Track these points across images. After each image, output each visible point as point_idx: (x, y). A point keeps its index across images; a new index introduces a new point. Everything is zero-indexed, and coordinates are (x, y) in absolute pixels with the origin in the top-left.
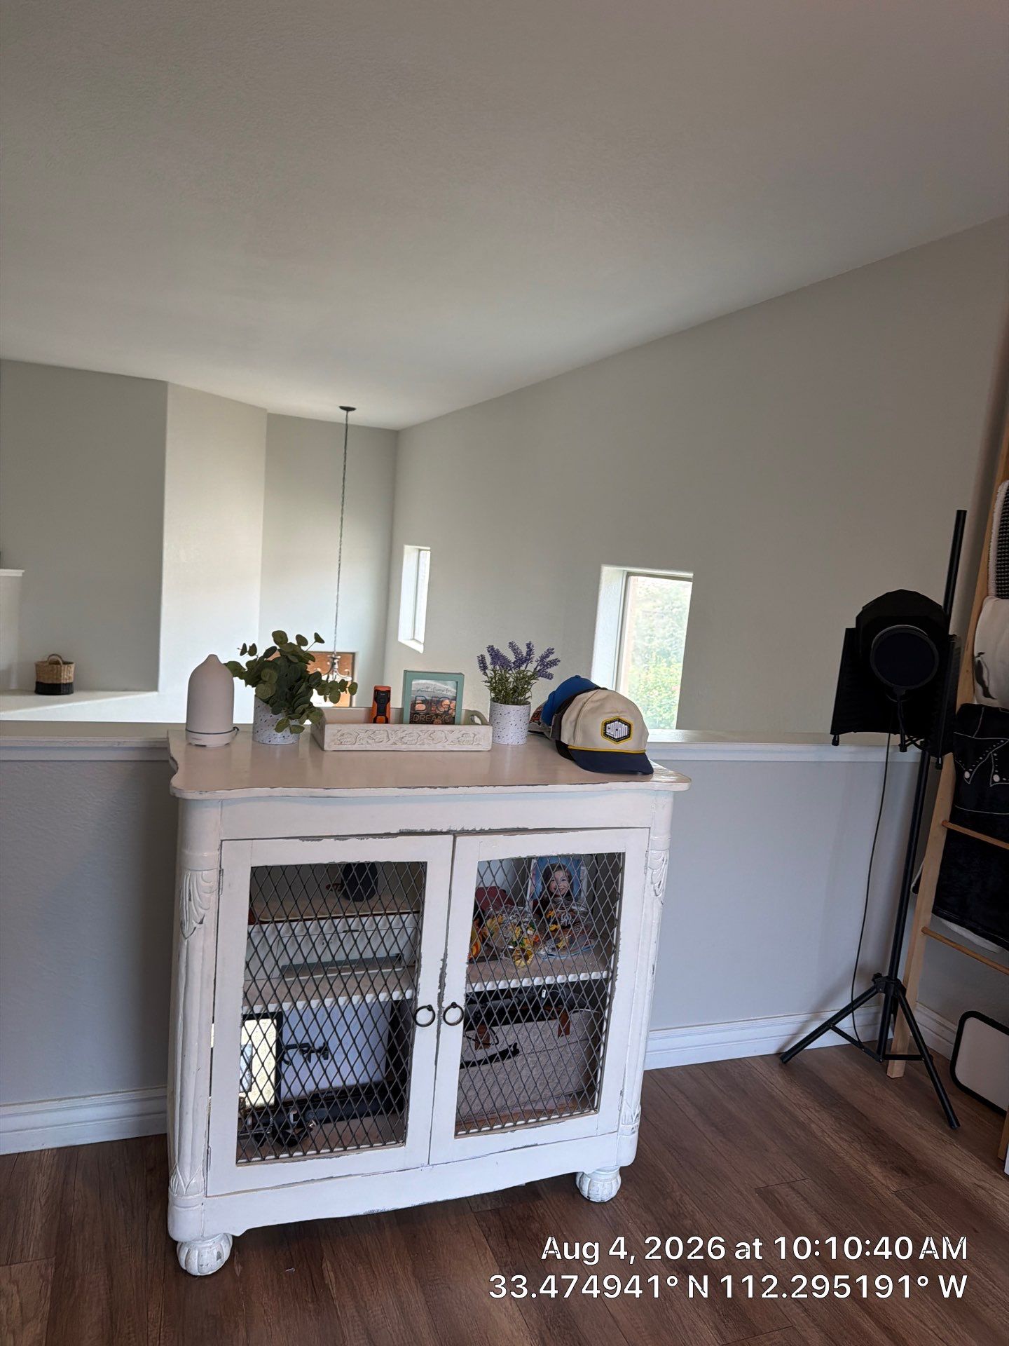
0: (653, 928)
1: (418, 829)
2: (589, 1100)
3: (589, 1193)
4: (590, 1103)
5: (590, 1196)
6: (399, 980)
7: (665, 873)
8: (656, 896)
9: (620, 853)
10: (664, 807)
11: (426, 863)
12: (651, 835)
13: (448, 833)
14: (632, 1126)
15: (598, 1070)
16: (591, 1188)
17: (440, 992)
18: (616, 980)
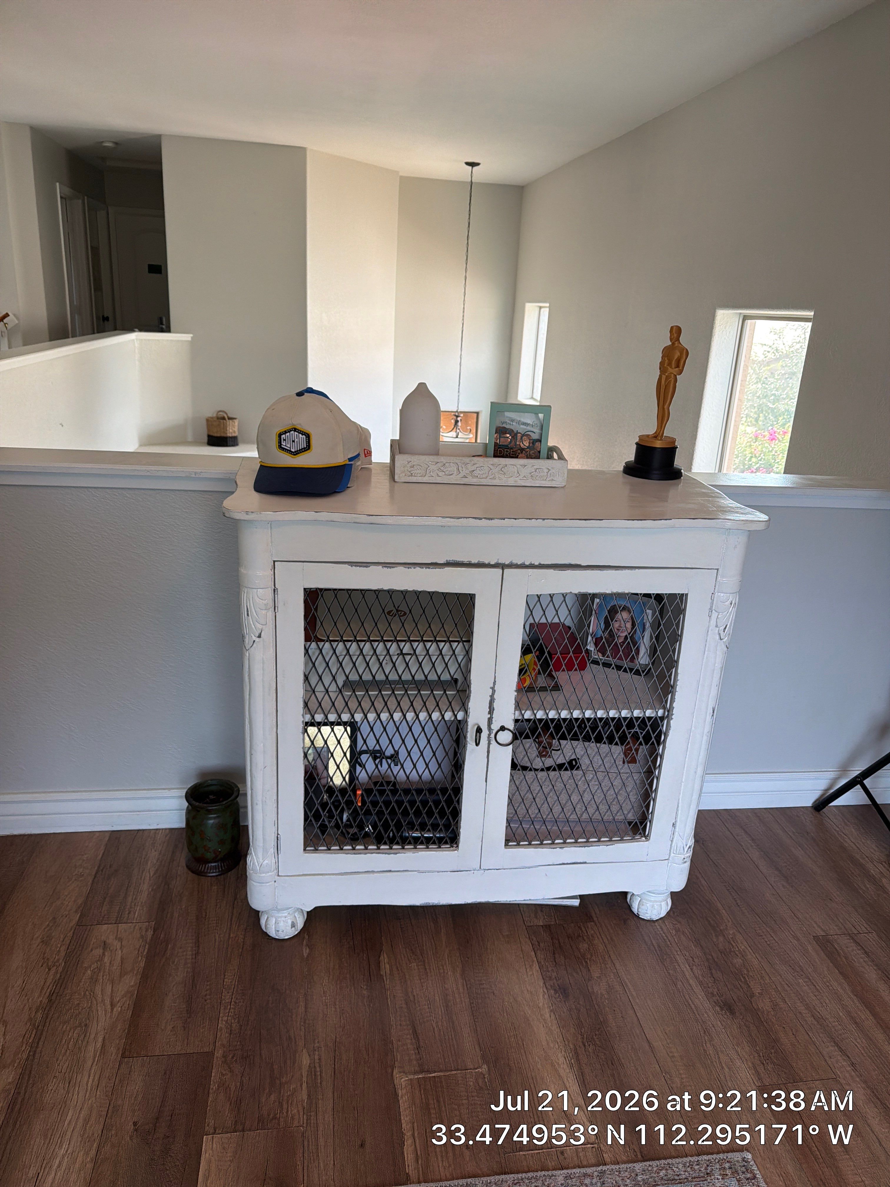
0: (715, 672)
1: (466, 560)
2: (641, 828)
4: (641, 831)
5: (640, 913)
6: (450, 703)
7: (732, 617)
8: (721, 639)
9: (683, 595)
10: (735, 547)
11: (474, 595)
12: (719, 576)
13: (496, 566)
14: (683, 857)
15: (650, 801)
16: (641, 906)
17: (489, 716)
18: (672, 719)
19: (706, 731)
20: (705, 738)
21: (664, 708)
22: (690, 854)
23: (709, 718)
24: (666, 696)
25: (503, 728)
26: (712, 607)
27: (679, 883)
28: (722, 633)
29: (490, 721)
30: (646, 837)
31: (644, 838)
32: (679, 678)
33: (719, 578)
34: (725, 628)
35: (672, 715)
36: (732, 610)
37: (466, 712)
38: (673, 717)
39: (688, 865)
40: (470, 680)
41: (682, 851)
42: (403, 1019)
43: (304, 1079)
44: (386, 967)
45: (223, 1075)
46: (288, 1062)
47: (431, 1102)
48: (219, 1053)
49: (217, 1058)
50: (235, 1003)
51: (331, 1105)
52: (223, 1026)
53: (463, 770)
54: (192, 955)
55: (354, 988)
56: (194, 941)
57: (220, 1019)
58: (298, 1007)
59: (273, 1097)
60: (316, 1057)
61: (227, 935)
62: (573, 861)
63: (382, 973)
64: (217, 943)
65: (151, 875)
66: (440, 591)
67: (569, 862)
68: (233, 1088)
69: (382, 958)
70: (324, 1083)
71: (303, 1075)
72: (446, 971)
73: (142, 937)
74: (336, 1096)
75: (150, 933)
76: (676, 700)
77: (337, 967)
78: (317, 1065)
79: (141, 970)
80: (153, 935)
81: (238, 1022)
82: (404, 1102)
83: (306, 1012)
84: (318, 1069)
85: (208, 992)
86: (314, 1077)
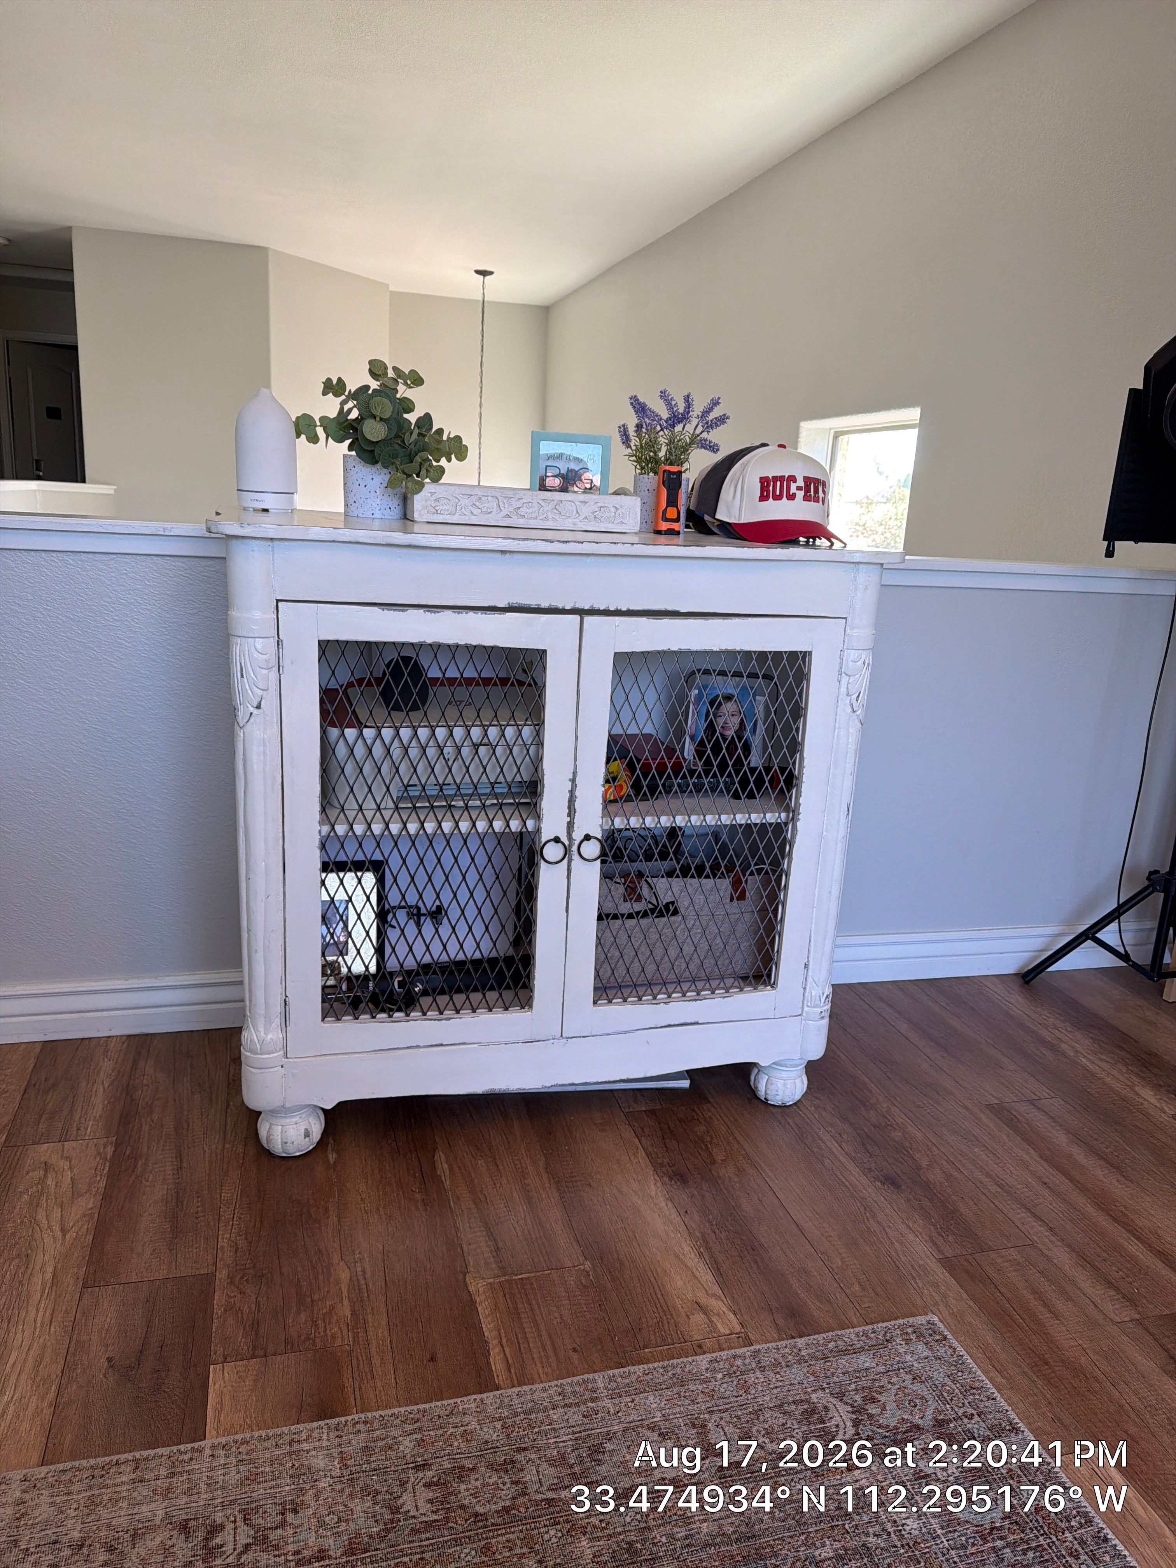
0: (849, 755)
1: (533, 603)
2: (765, 973)
3: (766, 1094)
4: (765, 977)
5: (769, 1097)
7: (866, 680)
8: (854, 711)
9: (806, 652)
10: (866, 588)
11: (544, 651)
12: (848, 628)
13: (573, 611)
14: (820, 1010)
15: (774, 937)
16: (769, 1086)
17: (568, 819)
18: (799, 819)
19: (840, 837)
20: (840, 845)
21: (787, 809)
22: (828, 1007)
23: (843, 817)
24: (789, 790)
25: (587, 838)
26: (841, 668)
27: (816, 1049)
28: (854, 702)
29: (570, 827)
30: (772, 987)
31: (769, 987)
32: (805, 763)
33: (848, 631)
34: (858, 697)
35: (799, 814)
36: (866, 673)
37: (538, 818)
38: (800, 817)
39: (826, 1021)
40: (543, 770)
41: (818, 1002)
42: (473, 1220)
43: (345, 1294)
44: (443, 1166)
45: (231, 1297)
46: (321, 1277)
47: (520, 1306)
48: (222, 1275)
49: (220, 1280)
50: (240, 1218)
51: (385, 1319)
52: (225, 1245)
53: (536, 897)
54: (173, 1169)
55: (403, 1193)
56: (174, 1155)
57: (220, 1237)
58: (328, 1218)
59: (303, 1316)
60: (359, 1269)
61: (220, 1147)
62: (682, 1021)
63: (438, 1173)
64: (207, 1156)
65: (106, 1086)
66: (501, 646)
67: (676, 1023)
68: (246, 1309)
69: (437, 1157)
70: (372, 1297)
71: (343, 1289)
72: (524, 1166)
73: (99, 1154)
74: (390, 1309)
75: (110, 1150)
76: (803, 794)
77: (377, 1171)
78: (361, 1278)
79: (102, 1190)
80: (114, 1151)
81: (246, 1239)
82: (483, 1309)
83: (339, 1221)
84: (363, 1282)
85: (200, 1209)
86: (357, 1291)
